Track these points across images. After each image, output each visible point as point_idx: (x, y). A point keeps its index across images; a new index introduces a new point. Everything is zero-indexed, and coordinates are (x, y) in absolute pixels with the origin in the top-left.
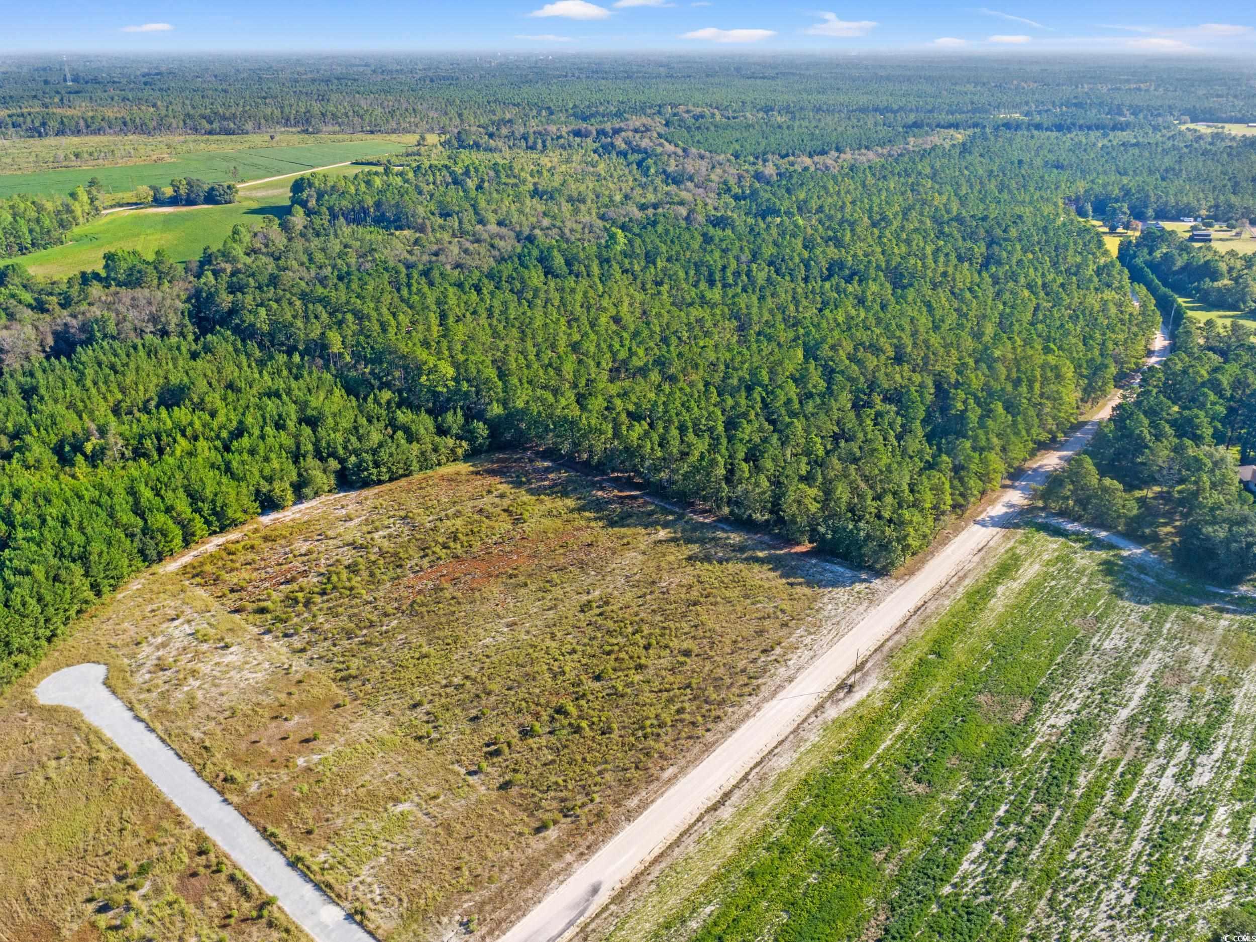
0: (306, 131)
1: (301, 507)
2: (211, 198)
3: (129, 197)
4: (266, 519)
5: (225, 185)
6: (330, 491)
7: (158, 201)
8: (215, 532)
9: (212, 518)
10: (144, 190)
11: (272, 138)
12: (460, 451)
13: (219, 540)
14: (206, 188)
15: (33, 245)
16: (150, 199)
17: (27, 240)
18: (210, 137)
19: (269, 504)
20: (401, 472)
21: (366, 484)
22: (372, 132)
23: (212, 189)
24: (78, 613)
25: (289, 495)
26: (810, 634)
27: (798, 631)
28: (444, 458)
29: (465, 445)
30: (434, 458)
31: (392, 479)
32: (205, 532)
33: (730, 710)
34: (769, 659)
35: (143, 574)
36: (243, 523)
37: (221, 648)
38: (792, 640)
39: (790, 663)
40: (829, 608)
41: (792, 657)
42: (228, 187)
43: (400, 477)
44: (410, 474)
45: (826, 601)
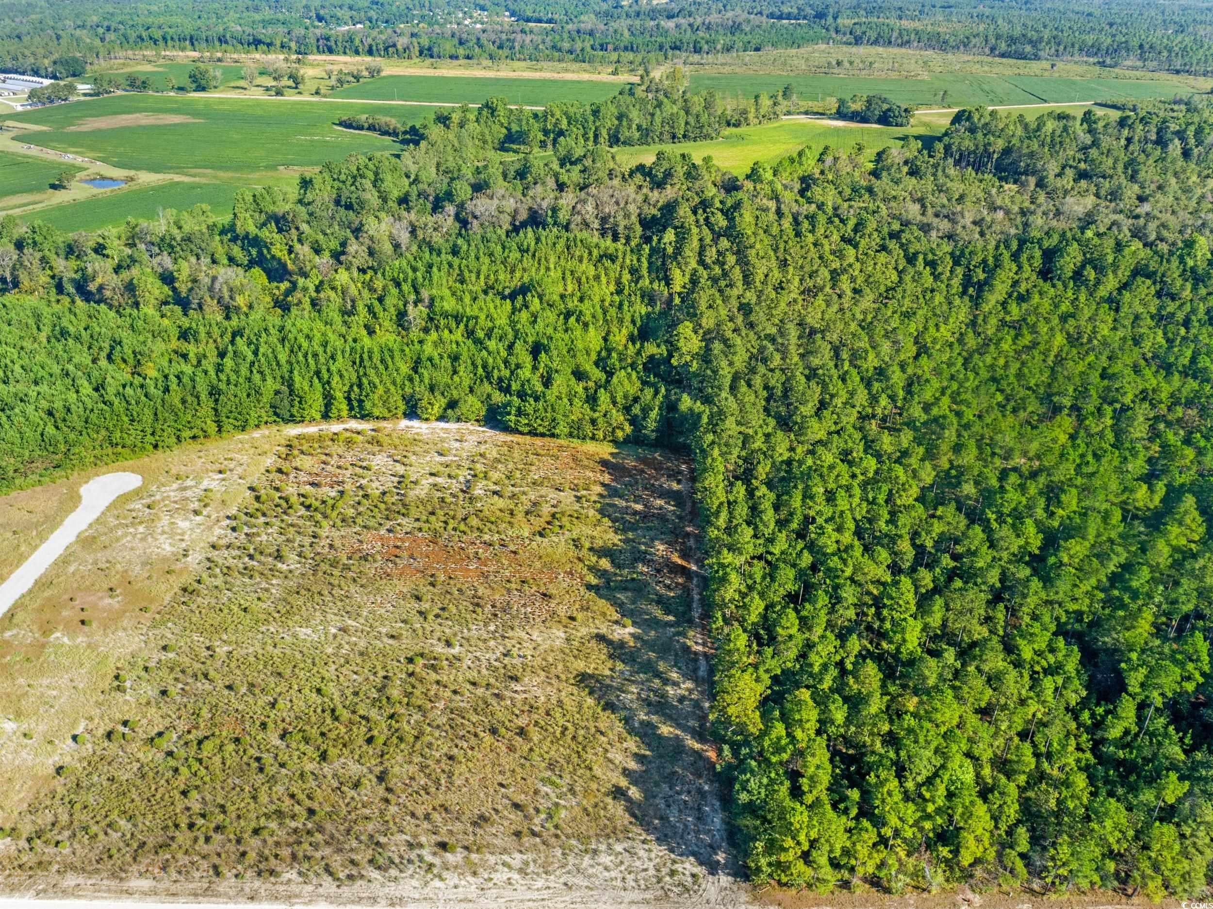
0: (1102, 64)
1: (442, 425)
2: (884, 119)
3: (816, 106)
4: (404, 423)
5: (904, 107)
7: (841, 115)
8: (355, 417)
9: (355, 404)
10: (832, 104)
11: (1053, 66)
12: (620, 434)
13: (354, 424)
14: (885, 107)
15: (684, 136)
16: (834, 111)
17: (680, 133)
18: (1004, 60)
19: (412, 411)
20: (541, 430)
21: (506, 429)
22: (1178, 72)
23: (889, 110)
24: (194, 437)
25: (436, 410)
26: (522, 871)
27: (518, 856)
28: (600, 434)
29: (628, 429)
30: (588, 429)
31: (529, 433)
32: (345, 413)
33: (292, 875)
34: (429, 858)
35: (275, 428)
36: (384, 418)
37: (196, 513)
38: (492, 859)
39: (437, 883)
40: (605, 859)
41: (452, 878)
42: (906, 110)
43: (543, 435)
44: (553, 435)
45: (619, 848)
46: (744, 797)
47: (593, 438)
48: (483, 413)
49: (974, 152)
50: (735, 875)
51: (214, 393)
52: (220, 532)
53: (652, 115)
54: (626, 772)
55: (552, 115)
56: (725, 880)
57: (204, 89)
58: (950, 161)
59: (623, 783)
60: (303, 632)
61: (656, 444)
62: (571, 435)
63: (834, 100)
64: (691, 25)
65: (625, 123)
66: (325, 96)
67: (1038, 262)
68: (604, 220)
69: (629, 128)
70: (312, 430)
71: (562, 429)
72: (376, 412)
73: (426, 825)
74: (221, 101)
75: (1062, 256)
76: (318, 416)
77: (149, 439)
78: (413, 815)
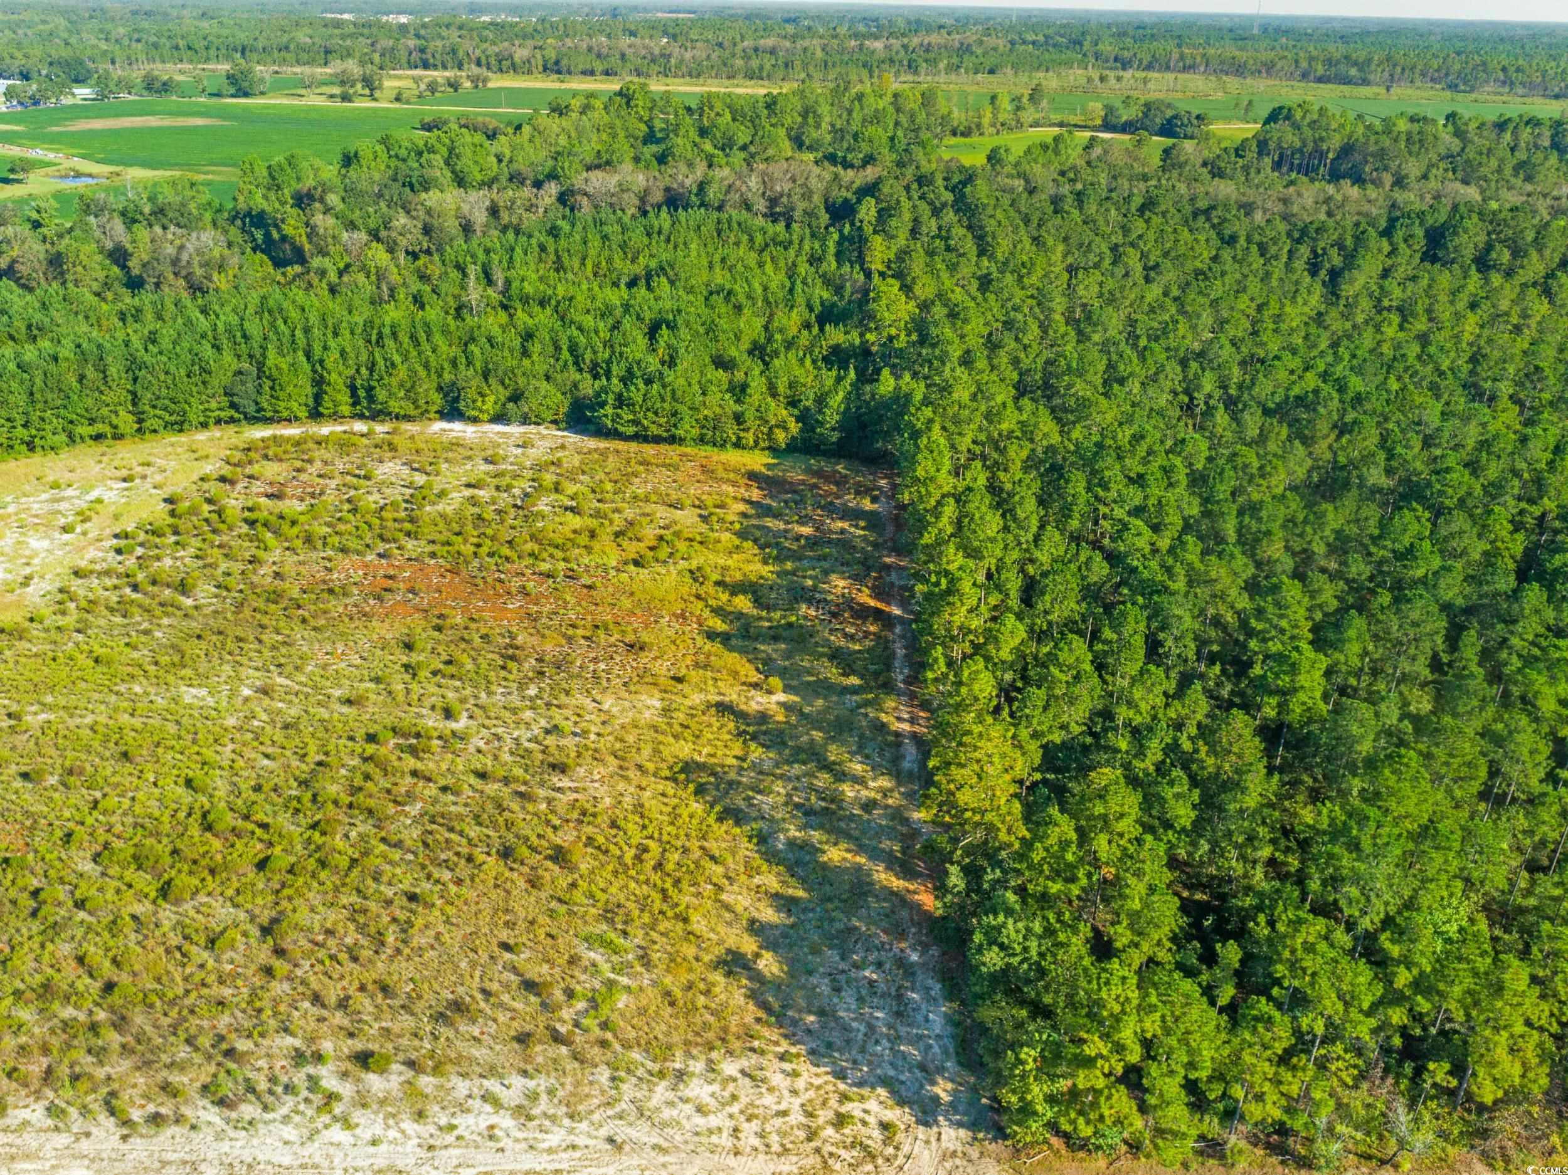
1: (499, 428)
2: (1169, 128)
3: (1073, 117)
4: (439, 426)
5: (1195, 112)
6: (555, 422)
7: (1109, 125)
8: (361, 417)
9: (362, 393)
10: (1096, 113)
12: (781, 436)
13: (360, 426)
14: (1169, 113)
19: (453, 407)
20: (654, 430)
21: (601, 432)
23: (1175, 117)
24: (98, 437)
25: (490, 404)
26: (522, 1113)
27: (517, 1082)
28: (750, 438)
29: (794, 427)
30: (731, 430)
31: (635, 437)
32: (346, 409)
33: (36, 1113)
34: (330, 1082)
35: (232, 428)
36: (408, 418)
37: (65, 529)
38: (462, 1087)
39: (337, 1134)
40: (699, 1090)
41: (369, 1124)
42: (1198, 117)
43: (657, 440)
44: (672, 440)
45: (730, 1068)
46: (993, 959)
47: (738, 445)
48: (564, 409)
49: (1300, 151)
50: (973, 1126)
51: (134, 367)
52: (99, 555)
53: (850, 112)
54: (755, 927)
55: (711, 108)
56: (952, 1136)
57: (246, 95)
58: (1267, 161)
59: (749, 945)
60: (191, 695)
61: (839, 451)
62: (702, 440)
63: (1099, 105)
64: (905, 47)
65: (811, 121)
66: (408, 102)
67: (1420, 243)
68: (773, 202)
69: (818, 126)
70: (293, 431)
71: (687, 428)
72: (395, 406)
73: (339, 1018)
74: (267, 107)
75: (1456, 233)
76: (303, 413)
77: (20, 432)
78: (317, 999)
